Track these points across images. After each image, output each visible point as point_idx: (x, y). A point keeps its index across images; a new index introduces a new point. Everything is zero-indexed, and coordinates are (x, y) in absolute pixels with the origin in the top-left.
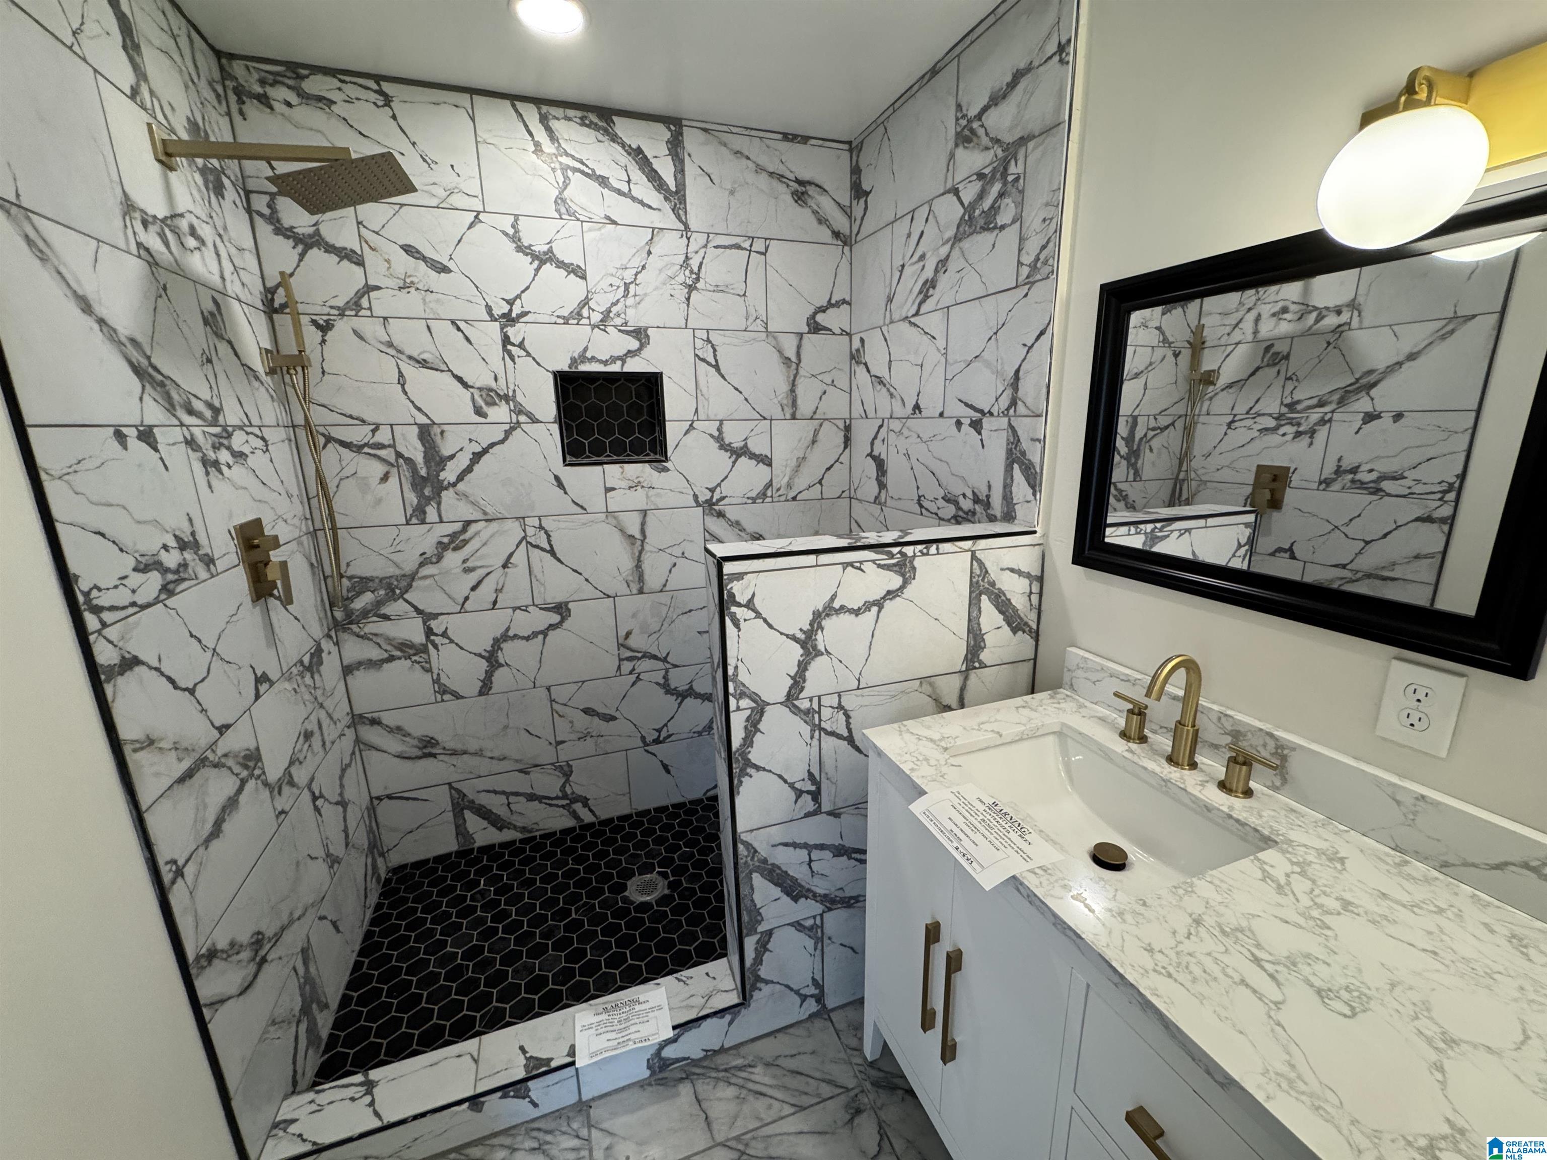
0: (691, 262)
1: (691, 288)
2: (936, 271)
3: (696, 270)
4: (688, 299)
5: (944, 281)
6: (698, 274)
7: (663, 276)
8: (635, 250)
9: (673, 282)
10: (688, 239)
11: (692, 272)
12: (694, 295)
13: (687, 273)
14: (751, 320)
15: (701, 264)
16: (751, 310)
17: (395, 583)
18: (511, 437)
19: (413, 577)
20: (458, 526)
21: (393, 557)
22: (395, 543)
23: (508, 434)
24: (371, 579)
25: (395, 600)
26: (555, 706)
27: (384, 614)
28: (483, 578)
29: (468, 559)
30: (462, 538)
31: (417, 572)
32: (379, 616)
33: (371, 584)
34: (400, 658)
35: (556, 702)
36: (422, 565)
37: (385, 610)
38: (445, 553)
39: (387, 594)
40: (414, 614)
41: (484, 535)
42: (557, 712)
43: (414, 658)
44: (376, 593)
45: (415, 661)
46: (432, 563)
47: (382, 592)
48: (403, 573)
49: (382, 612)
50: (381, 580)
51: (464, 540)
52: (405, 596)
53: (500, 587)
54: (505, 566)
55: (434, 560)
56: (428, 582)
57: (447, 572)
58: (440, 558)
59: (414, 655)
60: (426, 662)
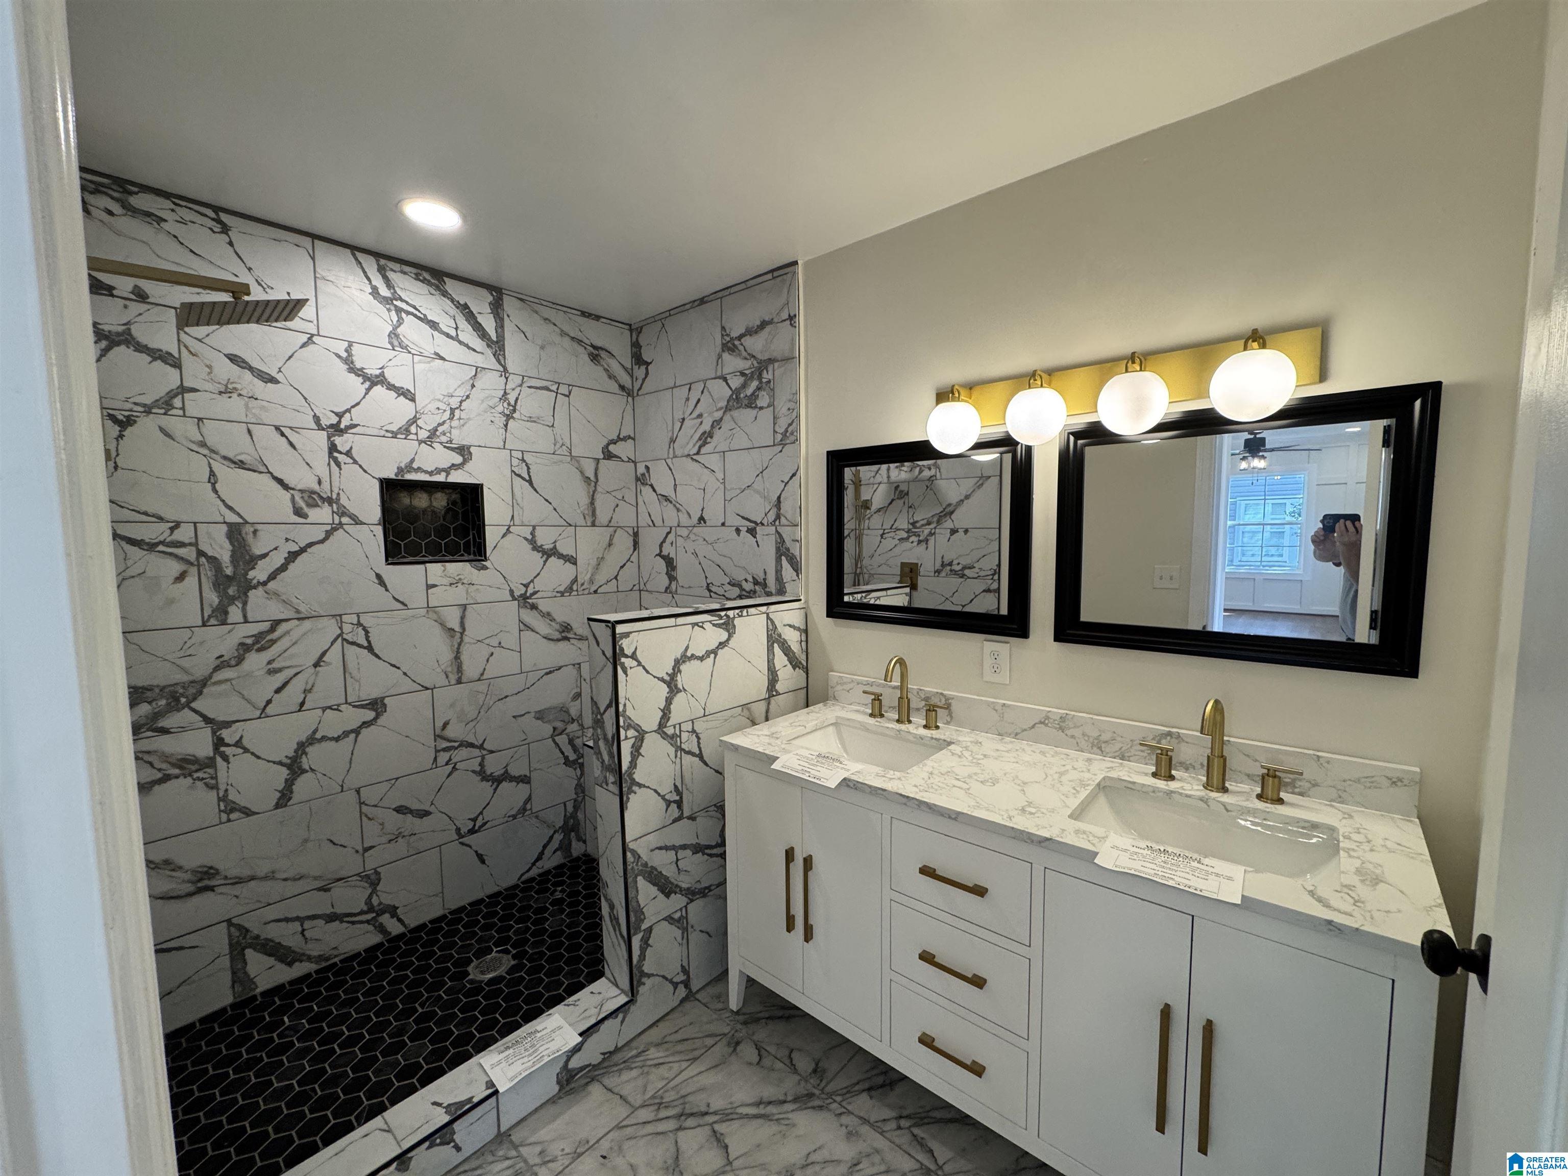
0: (508, 396)
1: (509, 417)
2: (712, 426)
3: (513, 403)
4: (506, 426)
5: (718, 434)
6: (514, 407)
7: (485, 405)
8: (460, 383)
9: (493, 411)
10: (507, 378)
11: (509, 404)
12: (511, 422)
13: (505, 405)
14: (558, 446)
15: (517, 399)
16: (559, 439)
17: (181, 691)
18: (331, 538)
19: (204, 683)
20: (265, 626)
21: (178, 662)
22: (185, 647)
23: (328, 534)
24: (149, 689)
25: (178, 710)
26: (364, 808)
27: (162, 727)
28: (291, 679)
29: (274, 660)
30: (268, 638)
31: (210, 677)
32: (153, 731)
33: (149, 694)
34: (177, 777)
35: (366, 805)
36: (217, 669)
37: (164, 723)
38: (247, 655)
39: (168, 704)
40: (203, 724)
41: (295, 635)
42: (366, 816)
43: (196, 775)
44: (154, 704)
45: (199, 779)
46: (230, 666)
47: (163, 702)
48: (191, 678)
49: (160, 725)
50: (162, 689)
51: (271, 640)
52: (193, 705)
53: (309, 687)
54: (316, 665)
55: (233, 662)
56: (223, 687)
57: (249, 675)
58: (240, 660)
59: (197, 771)
60: (212, 778)
